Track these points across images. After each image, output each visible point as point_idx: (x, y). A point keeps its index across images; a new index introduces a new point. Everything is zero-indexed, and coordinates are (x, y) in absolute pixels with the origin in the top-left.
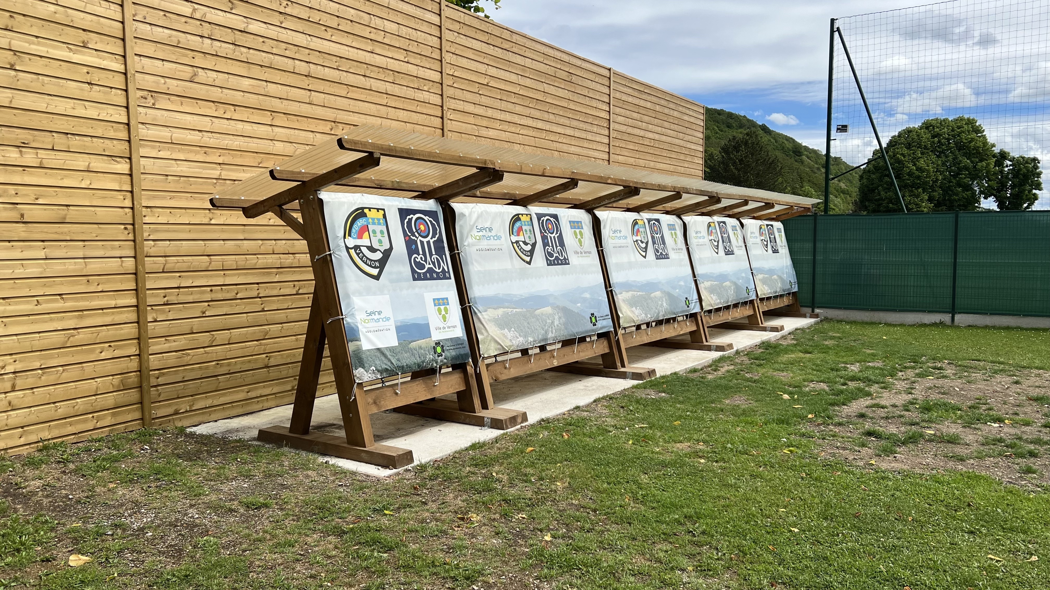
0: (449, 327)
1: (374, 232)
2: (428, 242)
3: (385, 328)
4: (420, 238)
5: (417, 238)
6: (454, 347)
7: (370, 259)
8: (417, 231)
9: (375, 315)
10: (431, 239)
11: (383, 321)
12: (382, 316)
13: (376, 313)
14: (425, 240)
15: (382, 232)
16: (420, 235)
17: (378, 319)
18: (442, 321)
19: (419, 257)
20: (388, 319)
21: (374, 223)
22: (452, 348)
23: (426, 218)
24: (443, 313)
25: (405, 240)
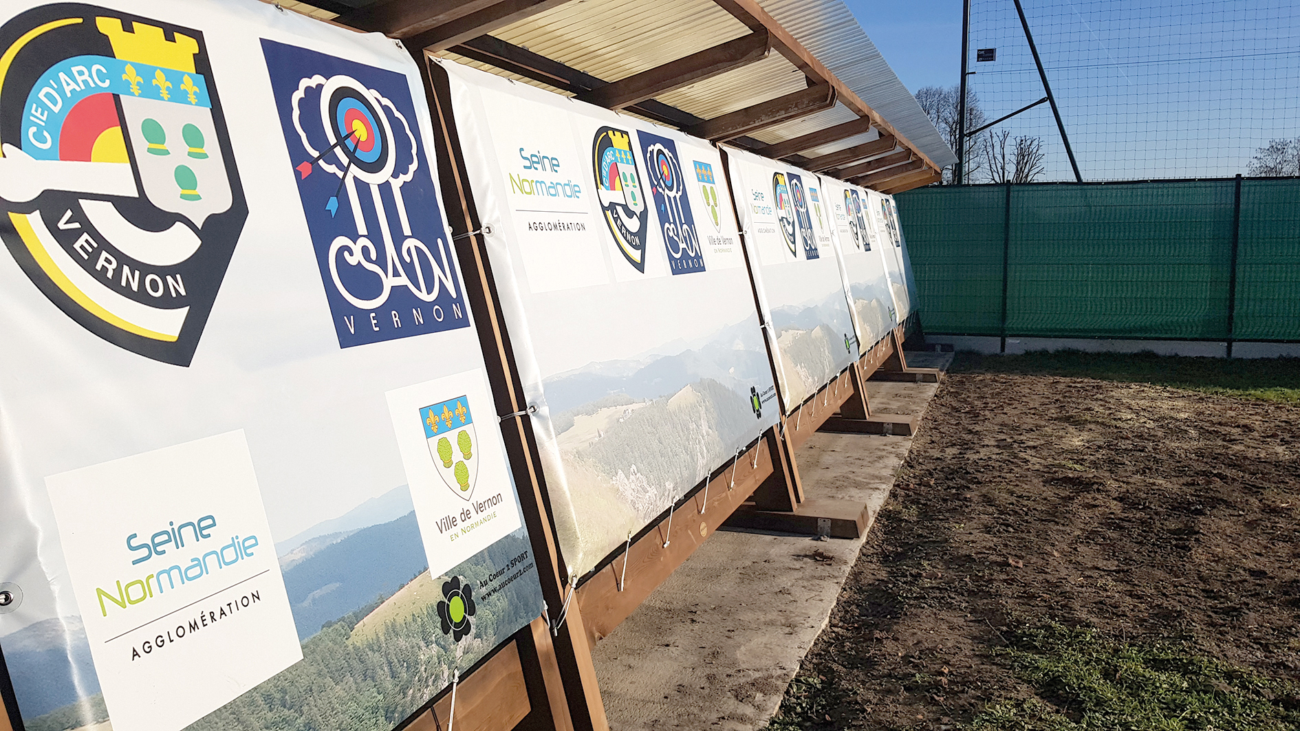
0: (480, 508)
1: (154, 131)
2: (385, 188)
3: (235, 595)
4: (354, 170)
5: (346, 170)
6: (502, 579)
7: (135, 265)
8: (341, 141)
9: (180, 543)
10: (395, 175)
11: (222, 562)
12: (219, 537)
13: (188, 533)
14: (373, 180)
15: (192, 135)
16: (353, 159)
17: (198, 563)
18: (457, 487)
19: (357, 248)
20: (243, 548)
21: (150, 92)
22: (495, 583)
23: (371, 95)
24: (457, 456)
25: (298, 174)
